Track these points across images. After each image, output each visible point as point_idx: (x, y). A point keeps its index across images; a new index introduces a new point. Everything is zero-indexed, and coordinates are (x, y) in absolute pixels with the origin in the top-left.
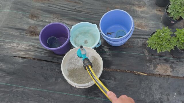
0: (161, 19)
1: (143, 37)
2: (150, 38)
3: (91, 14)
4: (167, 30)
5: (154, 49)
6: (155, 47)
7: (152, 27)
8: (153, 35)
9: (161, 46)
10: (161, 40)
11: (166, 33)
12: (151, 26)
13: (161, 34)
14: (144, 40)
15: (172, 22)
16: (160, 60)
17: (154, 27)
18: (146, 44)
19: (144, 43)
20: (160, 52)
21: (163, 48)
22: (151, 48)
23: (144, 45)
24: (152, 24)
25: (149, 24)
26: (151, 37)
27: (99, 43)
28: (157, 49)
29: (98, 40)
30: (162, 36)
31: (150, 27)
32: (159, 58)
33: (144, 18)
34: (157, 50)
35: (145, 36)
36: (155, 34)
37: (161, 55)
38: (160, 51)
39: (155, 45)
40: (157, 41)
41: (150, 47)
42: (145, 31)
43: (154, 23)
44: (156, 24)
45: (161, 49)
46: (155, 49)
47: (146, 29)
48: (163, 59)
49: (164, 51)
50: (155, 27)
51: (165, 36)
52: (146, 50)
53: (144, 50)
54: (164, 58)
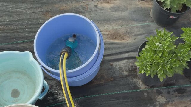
0: (151, 16)
1: (126, 55)
2: (139, 56)
3: (13, 32)
4: (165, 35)
5: (152, 76)
6: (152, 71)
7: (138, 33)
8: (144, 49)
9: (163, 67)
10: (160, 55)
11: (165, 40)
12: (135, 33)
13: (157, 44)
14: (131, 60)
15: (171, 17)
16: (169, 93)
17: (141, 32)
18: (135, 69)
19: (132, 66)
20: (164, 79)
21: (168, 70)
22: (147, 75)
23: (132, 70)
24: (137, 27)
25: (131, 29)
26: (140, 54)
27: (43, 89)
28: (157, 74)
29: (41, 82)
30: (160, 48)
31: (135, 35)
32: (166, 91)
33: (120, 19)
34: (159, 76)
35: (130, 53)
36: (147, 47)
37: (168, 84)
38: (165, 77)
39: (151, 67)
40: (153, 60)
41: (145, 73)
42: (127, 43)
43: (139, 25)
44: (143, 27)
45: (165, 73)
46: (154, 75)
47: (129, 41)
48: (174, 89)
49: (170, 75)
50: (144, 32)
51: (166, 47)
52: (139, 81)
53: (135, 80)
54: (175, 87)
